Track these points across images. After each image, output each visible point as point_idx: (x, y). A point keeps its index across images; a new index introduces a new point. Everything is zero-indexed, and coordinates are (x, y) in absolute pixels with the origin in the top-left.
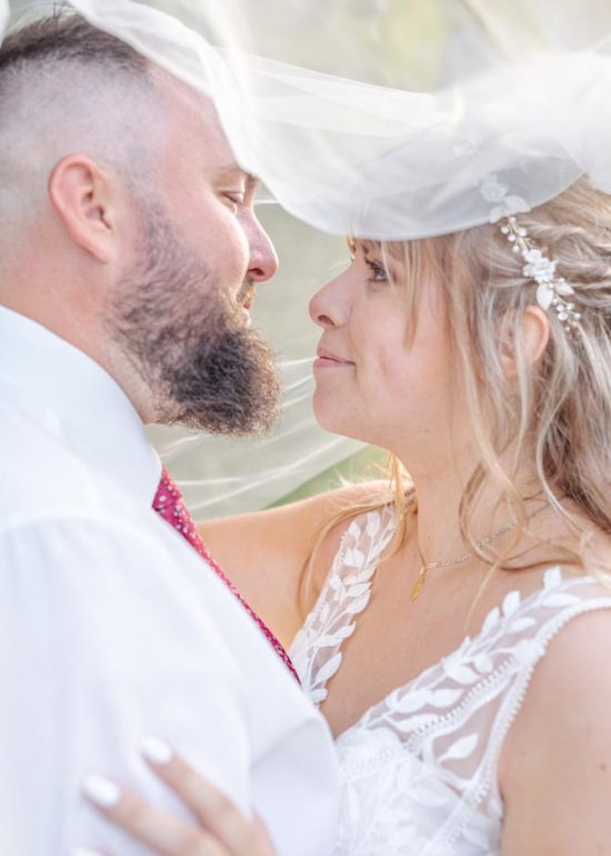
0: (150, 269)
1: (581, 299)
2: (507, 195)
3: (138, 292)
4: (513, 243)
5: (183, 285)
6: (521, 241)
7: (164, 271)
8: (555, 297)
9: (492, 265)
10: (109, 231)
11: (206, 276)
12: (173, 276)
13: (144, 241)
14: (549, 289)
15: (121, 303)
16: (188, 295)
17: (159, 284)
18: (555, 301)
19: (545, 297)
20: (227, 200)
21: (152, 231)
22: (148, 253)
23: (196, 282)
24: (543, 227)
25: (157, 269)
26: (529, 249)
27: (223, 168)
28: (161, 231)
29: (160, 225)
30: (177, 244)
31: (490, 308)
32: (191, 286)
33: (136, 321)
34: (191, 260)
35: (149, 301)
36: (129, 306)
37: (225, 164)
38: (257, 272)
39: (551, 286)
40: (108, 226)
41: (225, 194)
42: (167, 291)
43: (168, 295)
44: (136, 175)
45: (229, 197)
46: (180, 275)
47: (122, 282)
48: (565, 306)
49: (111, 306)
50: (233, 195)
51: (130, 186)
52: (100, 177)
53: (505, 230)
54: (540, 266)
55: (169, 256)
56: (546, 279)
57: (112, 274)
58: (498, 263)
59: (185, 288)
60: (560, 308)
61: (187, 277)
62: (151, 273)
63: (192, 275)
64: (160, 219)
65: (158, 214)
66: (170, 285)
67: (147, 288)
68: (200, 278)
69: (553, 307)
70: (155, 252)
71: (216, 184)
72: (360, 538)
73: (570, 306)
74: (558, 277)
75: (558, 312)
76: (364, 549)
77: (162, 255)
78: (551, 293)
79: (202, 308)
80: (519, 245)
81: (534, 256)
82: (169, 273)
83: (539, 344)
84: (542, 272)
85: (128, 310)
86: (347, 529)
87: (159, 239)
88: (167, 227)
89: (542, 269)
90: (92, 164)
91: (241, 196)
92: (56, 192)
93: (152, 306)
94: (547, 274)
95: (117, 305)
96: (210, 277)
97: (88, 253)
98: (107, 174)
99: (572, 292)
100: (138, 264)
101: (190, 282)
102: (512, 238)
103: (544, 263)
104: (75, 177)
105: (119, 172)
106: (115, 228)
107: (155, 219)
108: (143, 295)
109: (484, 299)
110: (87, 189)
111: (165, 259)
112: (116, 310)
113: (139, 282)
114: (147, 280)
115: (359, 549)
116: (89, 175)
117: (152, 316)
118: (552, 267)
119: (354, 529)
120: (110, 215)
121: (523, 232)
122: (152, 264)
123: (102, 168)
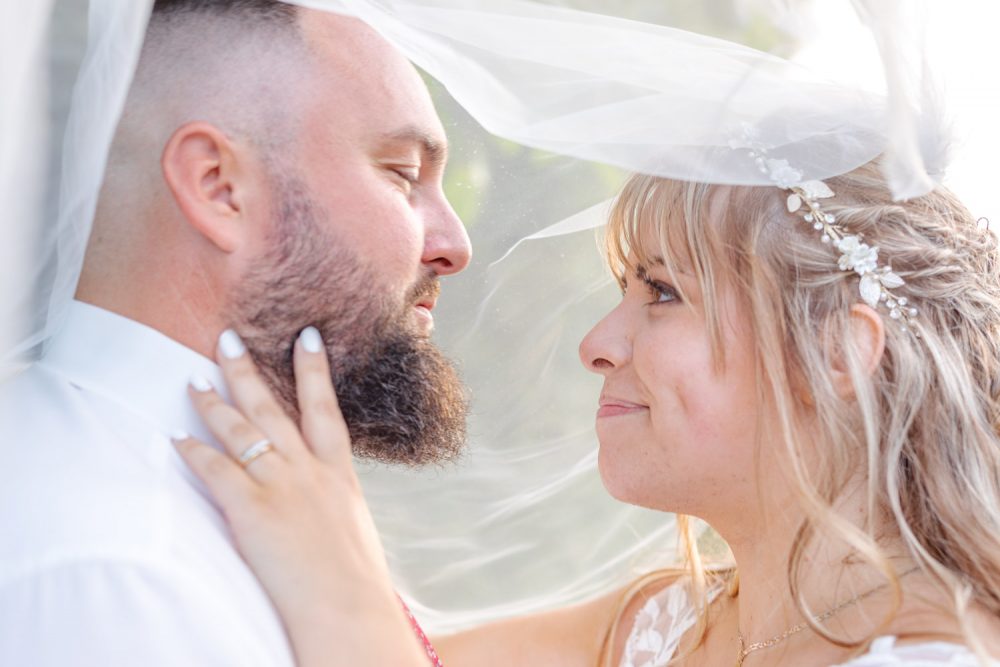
0: (282, 261)
1: (915, 290)
2: (804, 179)
3: (266, 289)
4: (821, 232)
5: (324, 280)
6: (829, 229)
7: (299, 265)
8: (882, 291)
9: (797, 261)
10: (235, 214)
11: (354, 270)
12: (312, 269)
13: (277, 226)
14: (873, 281)
15: (245, 303)
16: (329, 294)
17: (292, 280)
18: (884, 295)
19: (871, 291)
20: (395, 176)
21: (288, 215)
22: (281, 241)
23: (341, 278)
24: (852, 211)
25: (291, 260)
26: (841, 238)
27: (386, 135)
28: (299, 215)
29: (297, 206)
30: (318, 232)
31: (807, 313)
32: (335, 282)
33: (263, 326)
34: (335, 250)
35: (279, 301)
36: (256, 306)
37: (388, 131)
38: (440, 263)
39: (876, 277)
40: (235, 208)
41: (391, 168)
42: (303, 289)
43: (303, 293)
44: (272, 146)
45: (397, 171)
46: (319, 270)
47: (248, 276)
48: (896, 301)
49: (235, 307)
50: (403, 170)
51: (265, 161)
52: (227, 149)
53: (808, 218)
54: (858, 254)
55: (307, 246)
56: (869, 269)
57: (236, 266)
58: (806, 257)
59: (325, 286)
60: (890, 304)
61: (329, 272)
62: (282, 267)
63: (336, 269)
64: (299, 199)
65: (297, 193)
66: (306, 282)
67: (278, 284)
68: (347, 272)
69: (882, 302)
70: (289, 239)
71: (376, 155)
72: (658, 618)
73: (902, 301)
74: (882, 267)
75: (889, 310)
76: (663, 629)
77: (298, 244)
78: (877, 287)
79: (345, 311)
80: (828, 234)
81: (849, 244)
82: (307, 266)
83: (875, 348)
84: (861, 262)
85: (253, 312)
86: (642, 607)
87: (296, 223)
88: (306, 209)
89: (862, 258)
90: (218, 134)
91: (415, 172)
92: (170, 167)
93: (282, 307)
94: (868, 263)
95: (242, 305)
96: (359, 273)
97: (209, 241)
98: (237, 145)
99: (901, 282)
100: (268, 256)
101: (332, 278)
102: (818, 226)
103: (862, 250)
104: (196, 149)
105: (251, 143)
106: (243, 209)
107: (293, 199)
108: (272, 294)
109: (796, 303)
110: (213, 163)
111: (301, 248)
112: (241, 312)
113: (267, 278)
114: (277, 275)
115: (655, 629)
116: (214, 148)
117: (285, 320)
118: (873, 254)
119: (651, 606)
120: (239, 195)
121: (831, 219)
122: (286, 255)
123: (229, 138)
